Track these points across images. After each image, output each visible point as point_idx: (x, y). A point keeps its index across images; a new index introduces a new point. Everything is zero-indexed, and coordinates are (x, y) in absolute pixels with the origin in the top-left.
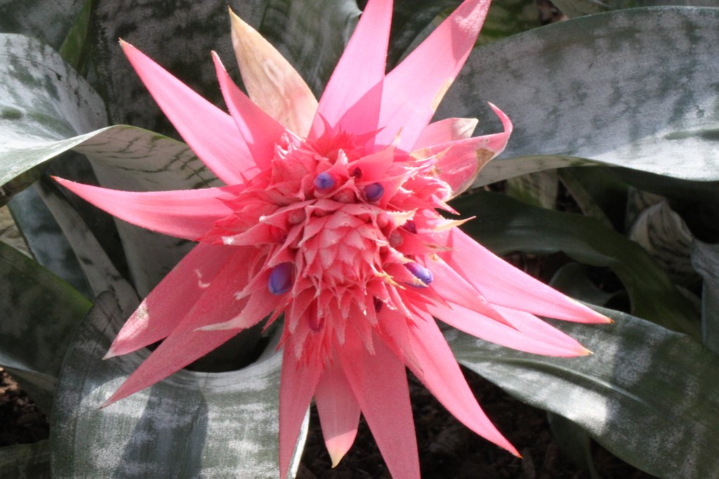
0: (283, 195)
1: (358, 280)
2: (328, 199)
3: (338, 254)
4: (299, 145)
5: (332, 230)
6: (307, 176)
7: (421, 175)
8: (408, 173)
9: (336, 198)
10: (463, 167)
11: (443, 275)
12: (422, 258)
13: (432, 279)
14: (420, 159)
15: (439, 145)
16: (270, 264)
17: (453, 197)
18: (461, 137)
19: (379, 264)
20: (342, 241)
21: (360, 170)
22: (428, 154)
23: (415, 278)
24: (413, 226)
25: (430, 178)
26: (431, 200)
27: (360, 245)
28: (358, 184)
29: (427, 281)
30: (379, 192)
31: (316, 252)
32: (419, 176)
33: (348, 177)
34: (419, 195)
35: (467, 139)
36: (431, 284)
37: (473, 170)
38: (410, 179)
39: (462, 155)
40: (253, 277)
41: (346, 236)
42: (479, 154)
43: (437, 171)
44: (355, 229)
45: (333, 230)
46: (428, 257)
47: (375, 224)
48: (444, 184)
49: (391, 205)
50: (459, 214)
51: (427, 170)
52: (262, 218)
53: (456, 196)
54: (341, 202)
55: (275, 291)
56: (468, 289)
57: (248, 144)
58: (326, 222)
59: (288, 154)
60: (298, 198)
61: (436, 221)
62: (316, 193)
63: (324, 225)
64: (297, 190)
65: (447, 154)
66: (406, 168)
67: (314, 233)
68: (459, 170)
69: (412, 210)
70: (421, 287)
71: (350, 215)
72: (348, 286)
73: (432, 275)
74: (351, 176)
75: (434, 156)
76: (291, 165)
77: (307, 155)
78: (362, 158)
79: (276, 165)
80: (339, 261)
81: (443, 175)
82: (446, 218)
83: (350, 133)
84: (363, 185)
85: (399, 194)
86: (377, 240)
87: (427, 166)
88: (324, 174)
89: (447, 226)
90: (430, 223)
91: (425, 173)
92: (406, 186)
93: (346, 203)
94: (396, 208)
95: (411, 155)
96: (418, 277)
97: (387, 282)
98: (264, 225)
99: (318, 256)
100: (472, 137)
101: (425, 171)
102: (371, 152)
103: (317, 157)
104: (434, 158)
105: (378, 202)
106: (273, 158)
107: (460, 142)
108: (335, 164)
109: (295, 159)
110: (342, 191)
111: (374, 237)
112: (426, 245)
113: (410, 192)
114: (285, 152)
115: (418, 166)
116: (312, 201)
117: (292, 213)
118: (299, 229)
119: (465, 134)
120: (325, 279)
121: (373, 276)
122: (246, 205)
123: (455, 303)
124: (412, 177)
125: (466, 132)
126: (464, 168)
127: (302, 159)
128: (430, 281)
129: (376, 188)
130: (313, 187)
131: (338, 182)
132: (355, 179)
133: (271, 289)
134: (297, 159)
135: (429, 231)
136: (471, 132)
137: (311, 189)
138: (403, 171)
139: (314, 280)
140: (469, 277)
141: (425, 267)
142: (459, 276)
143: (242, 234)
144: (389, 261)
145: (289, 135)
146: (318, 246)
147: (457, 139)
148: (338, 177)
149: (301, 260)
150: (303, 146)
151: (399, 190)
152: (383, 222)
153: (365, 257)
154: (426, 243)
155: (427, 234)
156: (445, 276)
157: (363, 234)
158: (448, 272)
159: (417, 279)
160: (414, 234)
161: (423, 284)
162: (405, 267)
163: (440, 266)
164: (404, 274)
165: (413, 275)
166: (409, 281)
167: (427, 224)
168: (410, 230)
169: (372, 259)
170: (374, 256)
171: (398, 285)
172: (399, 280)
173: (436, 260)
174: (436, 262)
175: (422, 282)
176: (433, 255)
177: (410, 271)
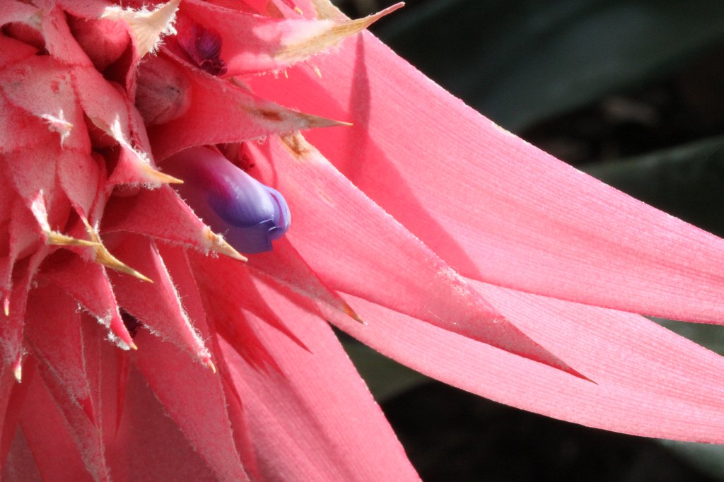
11: (323, 202)
13: (287, 222)
23: (206, 230)
29: (266, 230)
46: (279, 145)
56: (404, 247)
61: (280, 26)
70: (224, 259)
97: (94, 258)
112: (252, 111)
123: (368, 298)
135: (264, 60)
144: (118, 179)
152: (106, 43)
153: (15, 177)
154: (252, 104)
155: (262, 71)
156: (333, 206)
157: (12, 96)
158: (341, 194)
159: (212, 233)
160: (213, 74)
161: (227, 249)
162: (178, 196)
163: (314, 173)
164: (178, 219)
165: (201, 220)
166: (190, 241)
167: (256, 39)
168: (201, 64)
169: (50, 177)
170: (57, 168)
171: (128, 268)
172: (165, 237)
173: (303, 154)
174: (302, 160)
175: (225, 243)
176: (294, 137)
177: (193, 212)
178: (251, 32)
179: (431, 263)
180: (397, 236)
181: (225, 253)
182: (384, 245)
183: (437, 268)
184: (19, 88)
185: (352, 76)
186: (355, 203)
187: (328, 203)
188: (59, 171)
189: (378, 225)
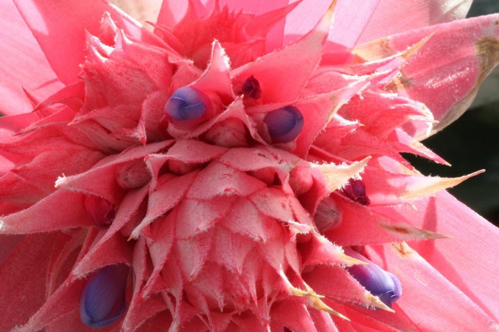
0: (109, 132)
1: (252, 301)
2: (194, 138)
3: (212, 251)
4: (138, 36)
5: (202, 201)
6: (154, 95)
7: (374, 90)
8: (351, 85)
9: (210, 136)
10: (453, 73)
11: (420, 283)
12: (380, 250)
13: (401, 293)
14: (371, 59)
15: (405, 33)
16: (79, 271)
17: (435, 132)
18: (447, 18)
19: (296, 268)
20: (220, 225)
21: (256, 82)
22: (386, 50)
23: (367, 293)
24: (360, 189)
25: (391, 96)
26: (393, 137)
27: (258, 232)
28: (252, 110)
29: (389, 297)
30: (294, 123)
31: (170, 245)
32: (369, 91)
33: (234, 95)
34: (371, 129)
35: (459, 21)
36: (399, 302)
37: (472, 80)
38: (355, 98)
39: (451, 50)
40: (56, 287)
41: (228, 214)
42: (481, 48)
43: (403, 81)
44: (248, 198)
45: (204, 201)
46: (390, 248)
47: (286, 187)
48: (419, 106)
49: (316, 148)
50: (451, 165)
51: (386, 81)
52: (61, 181)
53: (441, 129)
54: (221, 145)
55: (92, 322)
56: (470, 311)
57: (37, 35)
58: (190, 186)
59: (114, 53)
60: (135, 139)
61: (406, 179)
62: (171, 129)
63: (186, 192)
64: (134, 123)
65: (422, 50)
66: (346, 77)
67: (166, 209)
68: (446, 80)
69: (359, 159)
70: (380, 311)
71: (237, 170)
72: (235, 312)
73: (399, 284)
74: (239, 94)
75: (400, 54)
76: (120, 74)
77: (154, 54)
78: (259, 59)
79: (90, 74)
80: (215, 264)
81: (416, 89)
82: (426, 174)
83: (236, 12)
84: (262, 110)
85: (333, 128)
86: (291, 221)
87: (387, 72)
88: (185, 91)
89: (427, 189)
90: (393, 182)
91: (381, 87)
92: (346, 112)
93: (231, 146)
94: (328, 154)
95: (354, 52)
96: (375, 292)
97: (312, 305)
98: (66, 193)
99: (174, 254)
100: (469, 16)
101: (382, 82)
102: (279, 45)
103: (174, 59)
104: (399, 59)
105: (292, 145)
106: (82, 60)
107: (446, 26)
108: (206, 71)
109: (129, 63)
110: (222, 123)
111: (285, 216)
112: (388, 227)
113: (356, 122)
114: (109, 50)
115: (369, 74)
116: (162, 145)
117: (125, 168)
118: (138, 199)
119: (456, 12)
120: (188, 299)
121: (283, 293)
122: (40, 152)
124: (359, 93)
125: (456, 7)
126: (454, 76)
127: (143, 62)
128: (397, 297)
129: (286, 116)
130: (164, 116)
131: (214, 106)
132: (244, 99)
133: (84, 317)
134: (134, 62)
135: (392, 198)
136: (466, 8)
137: (161, 120)
138: (339, 84)
139: (168, 300)
140: (469, 284)
141: (385, 268)
142: (453, 286)
143: (22, 212)
144: (314, 261)
145: (115, 16)
146: (175, 234)
147: (441, 22)
148: (212, 97)
149: (143, 261)
150: (147, 38)
151: (333, 120)
152: (303, 183)
153: (266, 256)
154: (389, 223)
155: (390, 205)
156: (425, 285)
157: (262, 209)
158: (431, 279)
159: (372, 296)
160: (364, 205)
161: (381, 305)
162: (348, 273)
163: (413, 266)
164: (346, 287)
165: (364, 288)
166: (355, 299)
167: (389, 186)
168: (356, 198)
169: (282, 258)
170: (285, 253)
171: (335, 311)
172: (337, 297)
173: (407, 254)
174: (406, 258)
175: (381, 301)
176: (401, 245)
177: (358, 283)
178: (385, 182)
179: (486, 321)
180: (465, 304)
181: (380, 307)
182: (458, 309)
183: (490, 324)
184: (265, 205)
185: (425, 212)
186: (440, 284)
187: (422, 283)
188: (286, 255)
189: (454, 298)
